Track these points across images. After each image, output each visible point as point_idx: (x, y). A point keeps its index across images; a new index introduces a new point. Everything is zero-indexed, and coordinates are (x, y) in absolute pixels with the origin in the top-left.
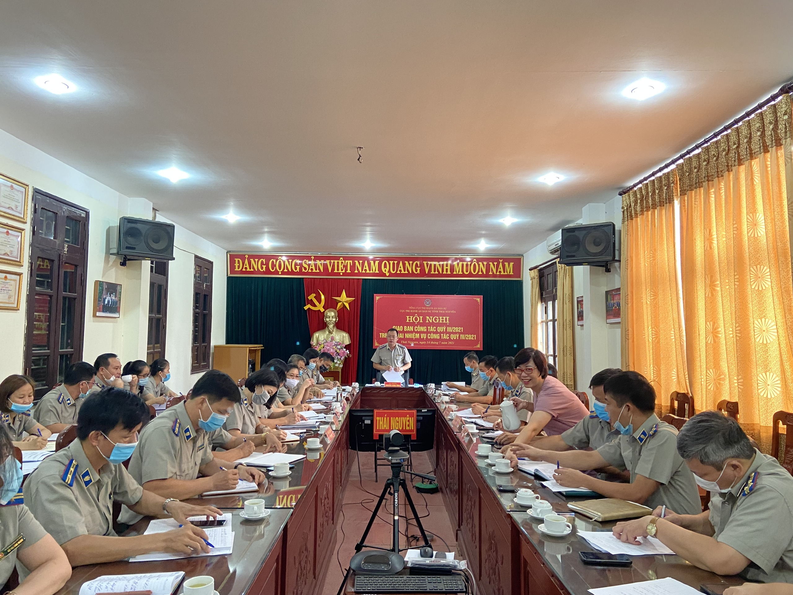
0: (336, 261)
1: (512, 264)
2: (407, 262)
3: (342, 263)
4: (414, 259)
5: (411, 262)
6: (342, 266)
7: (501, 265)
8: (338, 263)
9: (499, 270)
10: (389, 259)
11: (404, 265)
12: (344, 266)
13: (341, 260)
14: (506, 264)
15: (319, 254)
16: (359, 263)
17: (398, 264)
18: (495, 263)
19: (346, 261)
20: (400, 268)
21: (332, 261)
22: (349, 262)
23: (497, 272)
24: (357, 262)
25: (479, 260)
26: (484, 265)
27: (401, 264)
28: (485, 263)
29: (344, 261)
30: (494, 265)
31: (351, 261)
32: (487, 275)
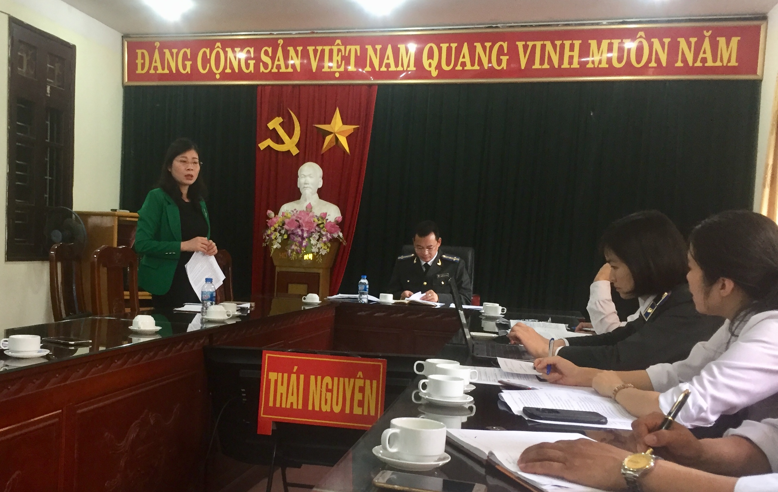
0: (327, 48)
1: (735, 40)
2: (478, 45)
3: (339, 50)
4: (494, 38)
5: (488, 45)
6: (339, 58)
7: (707, 45)
8: (331, 51)
9: (701, 55)
10: (438, 39)
11: (472, 51)
12: (343, 58)
13: (338, 45)
14: (722, 41)
15: (294, 34)
16: (375, 51)
17: (459, 50)
18: (693, 40)
19: (348, 48)
20: (464, 57)
21: (319, 48)
22: (353, 48)
23: (695, 61)
24: (369, 48)
25: (650, 34)
26: (663, 45)
27: (465, 50)
28: (667, 41)
29: (342, 48)
30: (689, 44)
31: (358, 48)
32: (670, 68)
